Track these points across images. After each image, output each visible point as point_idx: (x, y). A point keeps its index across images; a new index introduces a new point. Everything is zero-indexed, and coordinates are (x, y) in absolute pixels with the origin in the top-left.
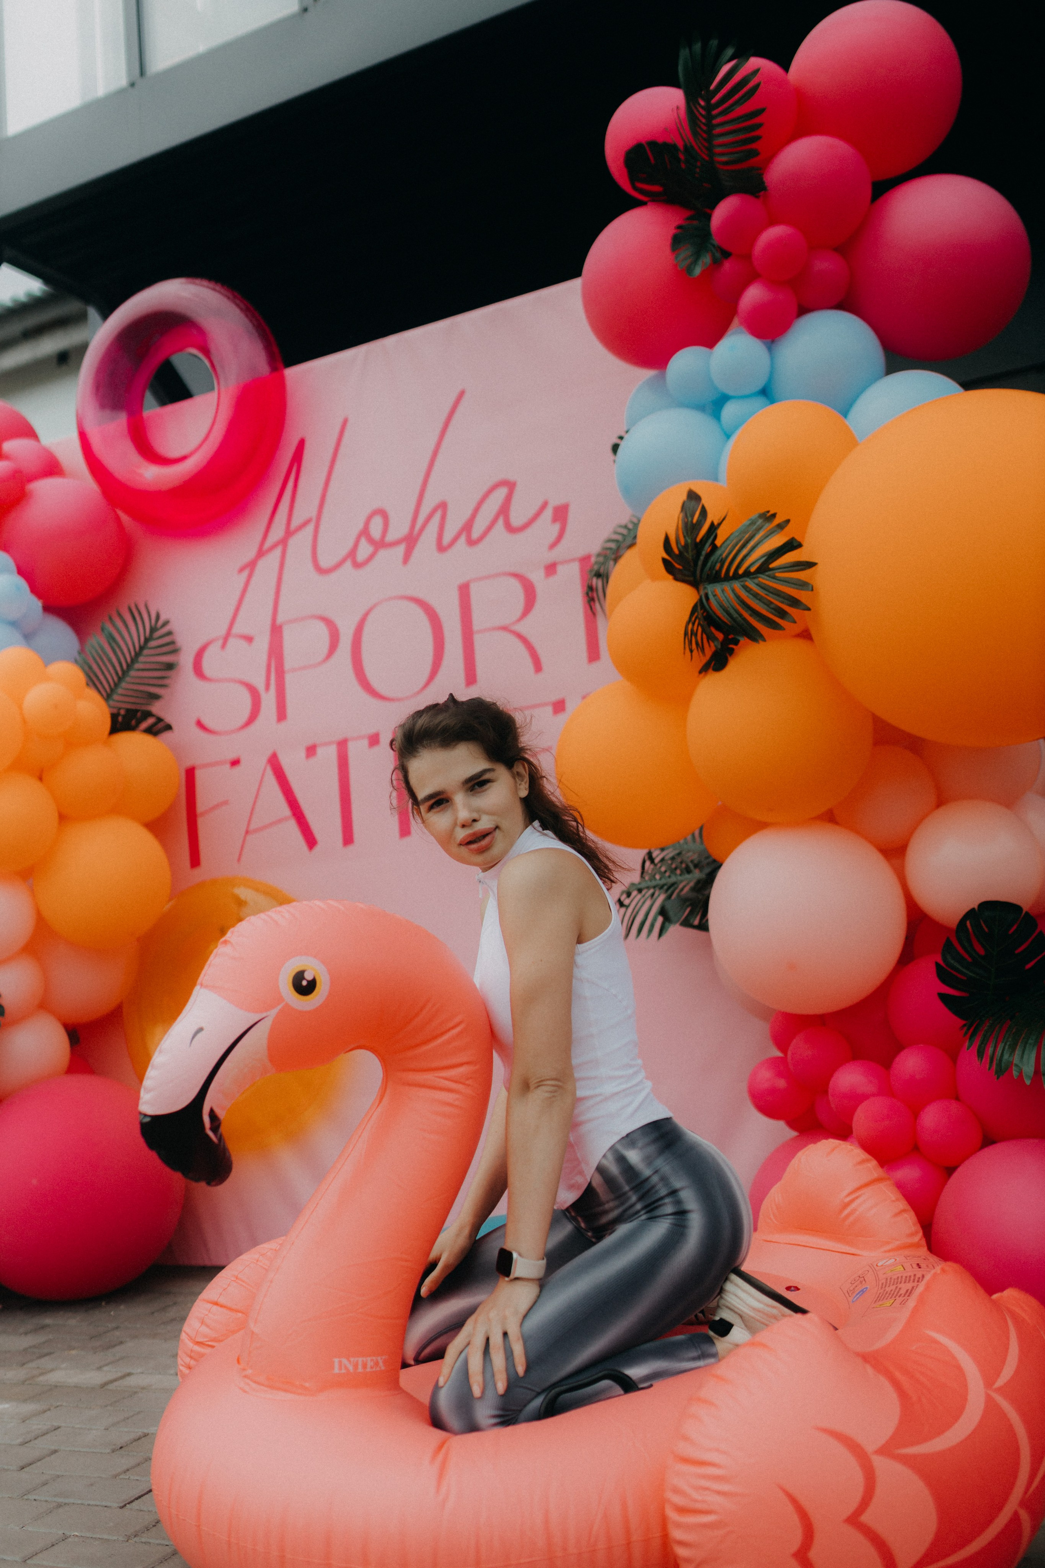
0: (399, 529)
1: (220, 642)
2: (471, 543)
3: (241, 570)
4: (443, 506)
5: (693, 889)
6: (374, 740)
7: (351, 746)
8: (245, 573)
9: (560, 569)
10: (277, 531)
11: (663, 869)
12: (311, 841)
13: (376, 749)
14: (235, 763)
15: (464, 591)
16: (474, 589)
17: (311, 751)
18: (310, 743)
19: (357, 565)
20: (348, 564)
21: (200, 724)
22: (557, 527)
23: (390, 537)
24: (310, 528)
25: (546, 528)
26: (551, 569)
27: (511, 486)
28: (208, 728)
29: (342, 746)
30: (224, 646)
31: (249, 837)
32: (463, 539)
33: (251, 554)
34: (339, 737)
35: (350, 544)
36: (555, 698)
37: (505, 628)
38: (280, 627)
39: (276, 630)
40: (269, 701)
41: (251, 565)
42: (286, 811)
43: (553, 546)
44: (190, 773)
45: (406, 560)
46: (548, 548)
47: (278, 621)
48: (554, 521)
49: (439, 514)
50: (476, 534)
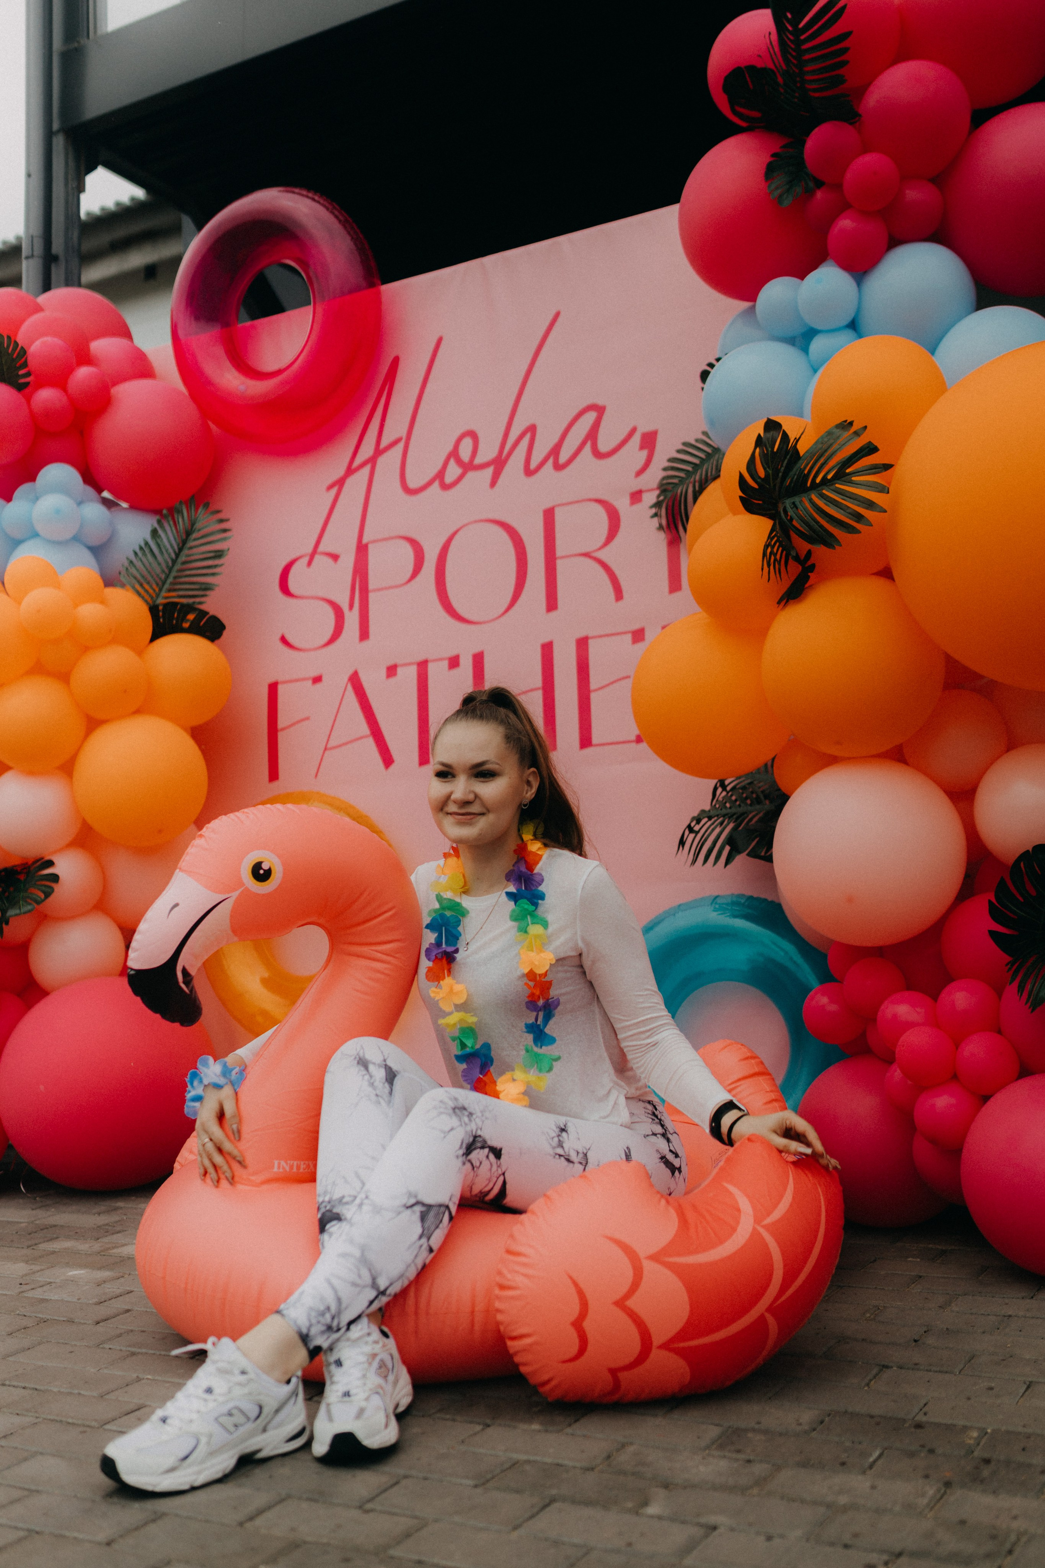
0: (487, 452)
1: (306, 560)
2: (559, 467)
3: (330, 488)
4: (532, 429)
5: (761, 820)
6: (454, 662)
7: (431, 666)
8: (334, 491)
9: (645, 496)
10: (367, 450)
11: (734, 798)
12: (388, 760)
13: (455, 671)
14: (317, 680)
15: (549, 516)
16: (559, 514)
17: (392, 671)
18: (391, 663)
19: (445, 487)
20: (436, 484)
21: (284, 640)
22: (645, 453)
23: (478, 461)
24: (400, 448)
25: (634, 455)
26: (636, 496)
27: (600, 410)
28: (291, 643)
29: (423, 666)
30: (309, 563)
31: (327, 752)
32: (550, 462)
33: (341, 472)
34: (421, 658)
35: (439, 465)
36: (636, 626)
37: (587, 555)
38: (366, 546)
39: (362, 549)
40: (352, 619)
41: (340, 483)
42: (365, 729)
43: (639, 473)
44: (273, 689)
45: (493, 483)
46: (634, 474)
47: (365, 541)
48: (642, 448)
49: (528, 436)
50: (563, 458)
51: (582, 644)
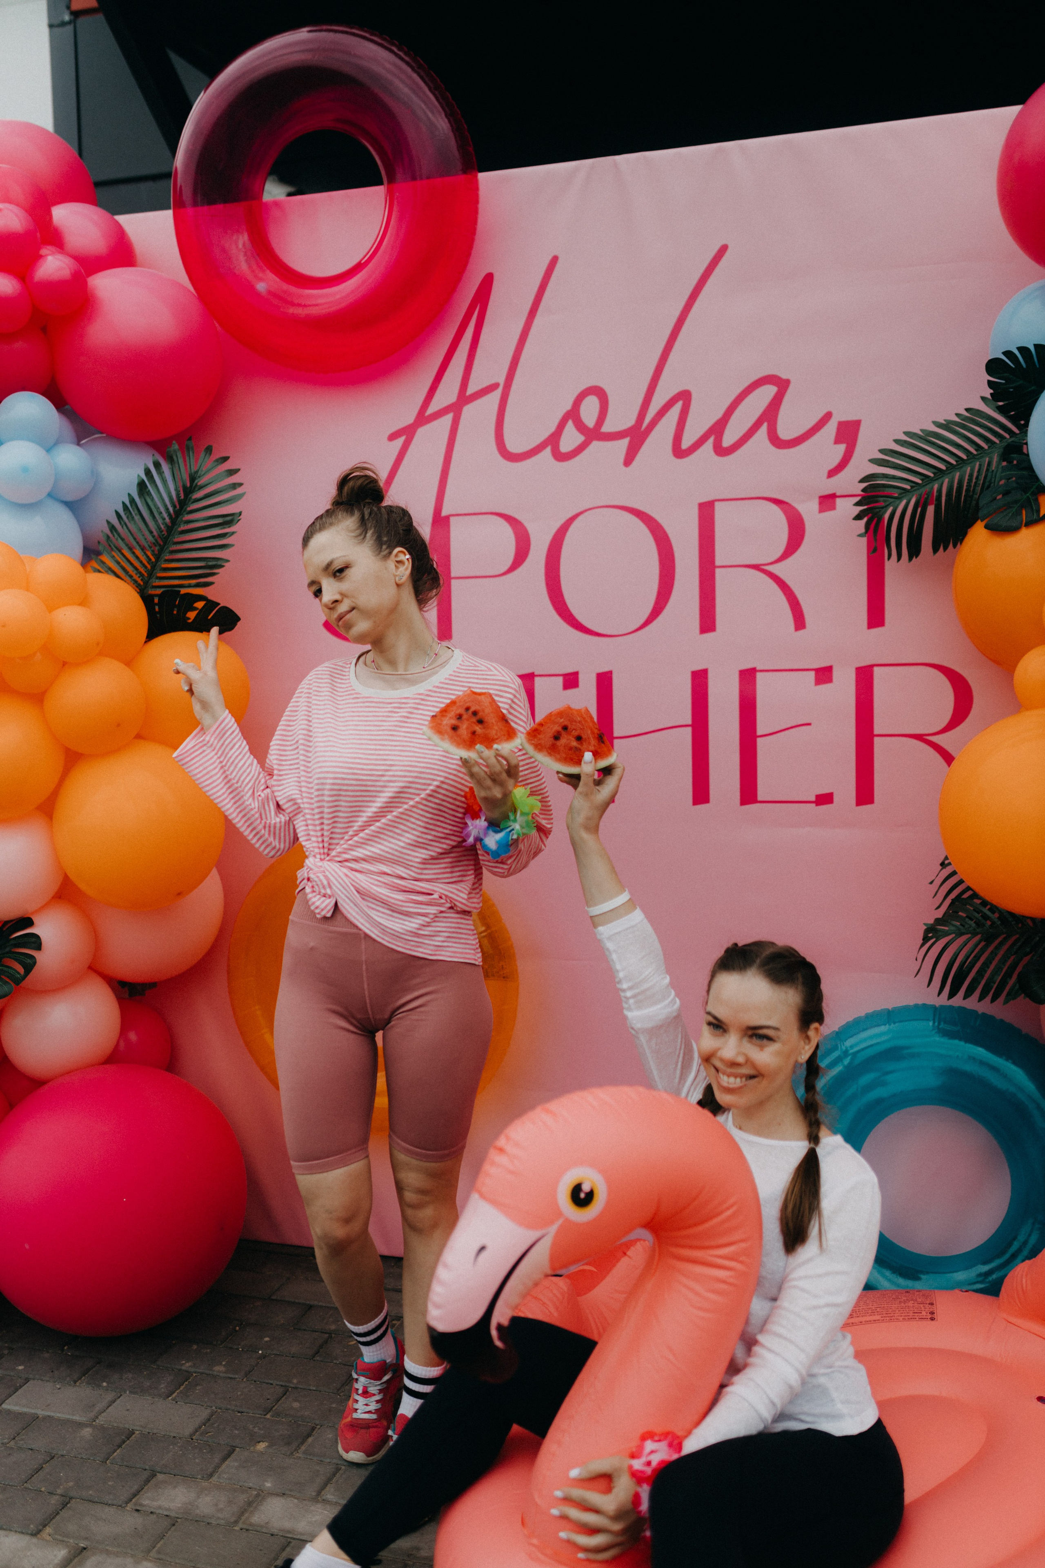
0: (621, 418)
2: (721, 451)
3: (392, 437)
4: (685, 397)
6: (571, 681)
7: (538, 682)
8: (401, 440)
9: (842, 502)
10: (447, 394)
15: (706, 511)
16: (720, 510)
19: (560, 457)
20: (548, 450)
22: (842, 447)
23: (606, 428)
24: (494, 397)
25: (826, 448)
26: (828, 501)
27: (782, 385)
32: (710, 443)
33: (408, 418)
34: (524, 670)
35: (552, 428)
36: (821, 663)
37: (756, 567)
38: (447, 518)
41: (408, 433)
43: (832, 473)
45: (628, 460)
46: (826, 474)
47: (444, 513)
48: (837, 441)
49: (678, 406)
50: (727, 441)
51: (748, 677)
